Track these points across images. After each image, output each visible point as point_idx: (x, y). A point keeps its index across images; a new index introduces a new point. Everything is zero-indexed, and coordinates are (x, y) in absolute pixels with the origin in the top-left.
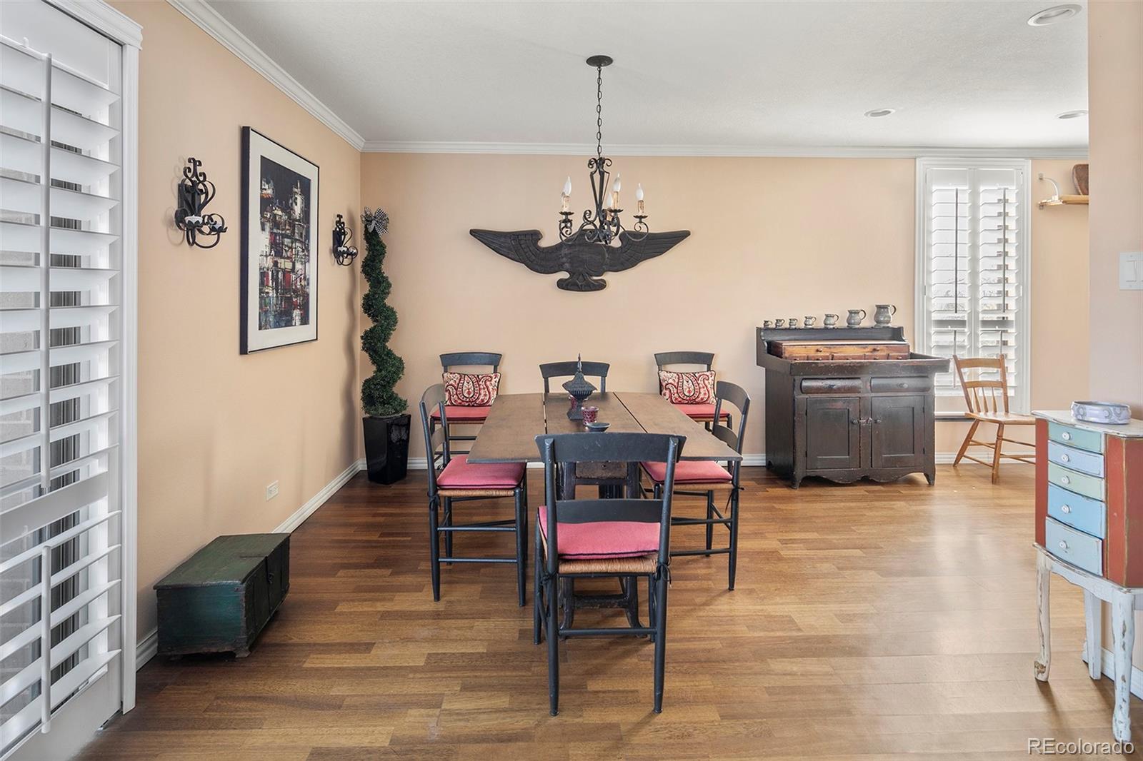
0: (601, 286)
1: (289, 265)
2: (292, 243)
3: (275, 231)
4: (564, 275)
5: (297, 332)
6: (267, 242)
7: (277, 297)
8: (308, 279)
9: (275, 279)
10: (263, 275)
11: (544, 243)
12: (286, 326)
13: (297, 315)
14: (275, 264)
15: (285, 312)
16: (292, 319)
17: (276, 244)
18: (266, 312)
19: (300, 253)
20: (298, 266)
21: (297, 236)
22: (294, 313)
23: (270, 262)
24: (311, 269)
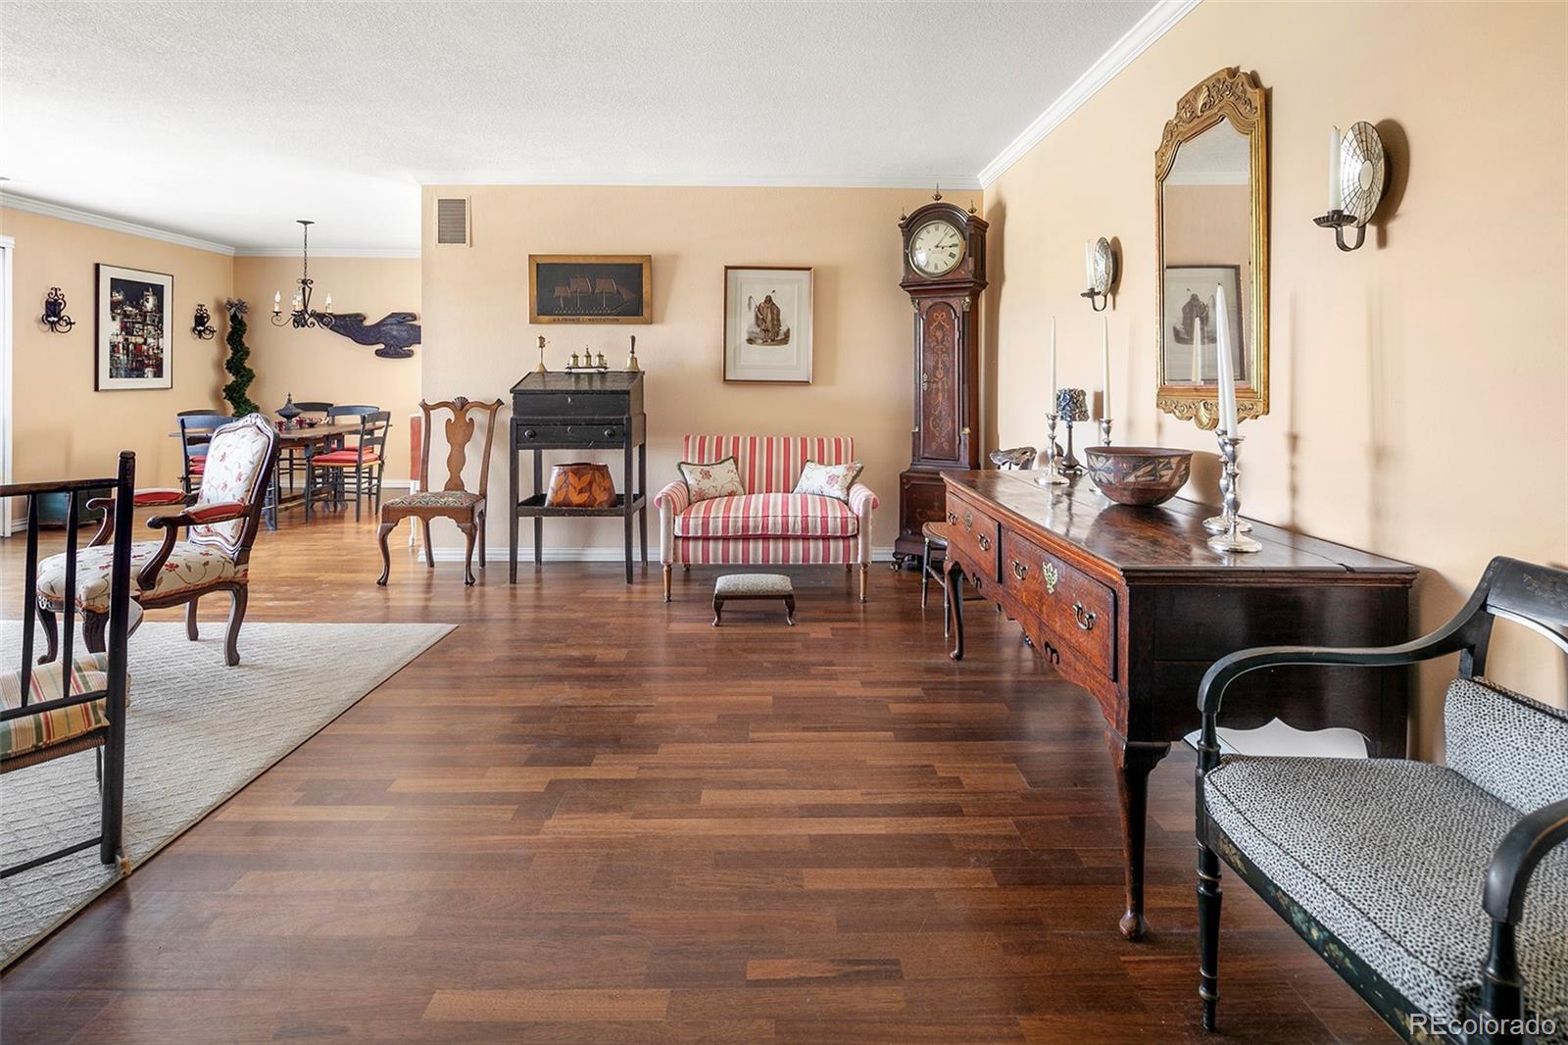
0: (409, 354)
1: (140, 340)
2: (144, 326)
3: (126, 320)
4: (381, 346)
5: (149, 381)
6: (118, 327)
7: (128, 360)
8: (162, 349)
9: (126, 348)
10: (114, 347)
11: (367, 323)
12: (137, 377)
13: (149, 371)
14: (126, 340)
15: (136, 369)
16: (144, 373)
17: (127, 328)
18: (117, 368)
19: (153, 332)
20: (150, 341)
21: (149, 322)
22: (146, 370)
23: (121, 339)
24: (165, 343)
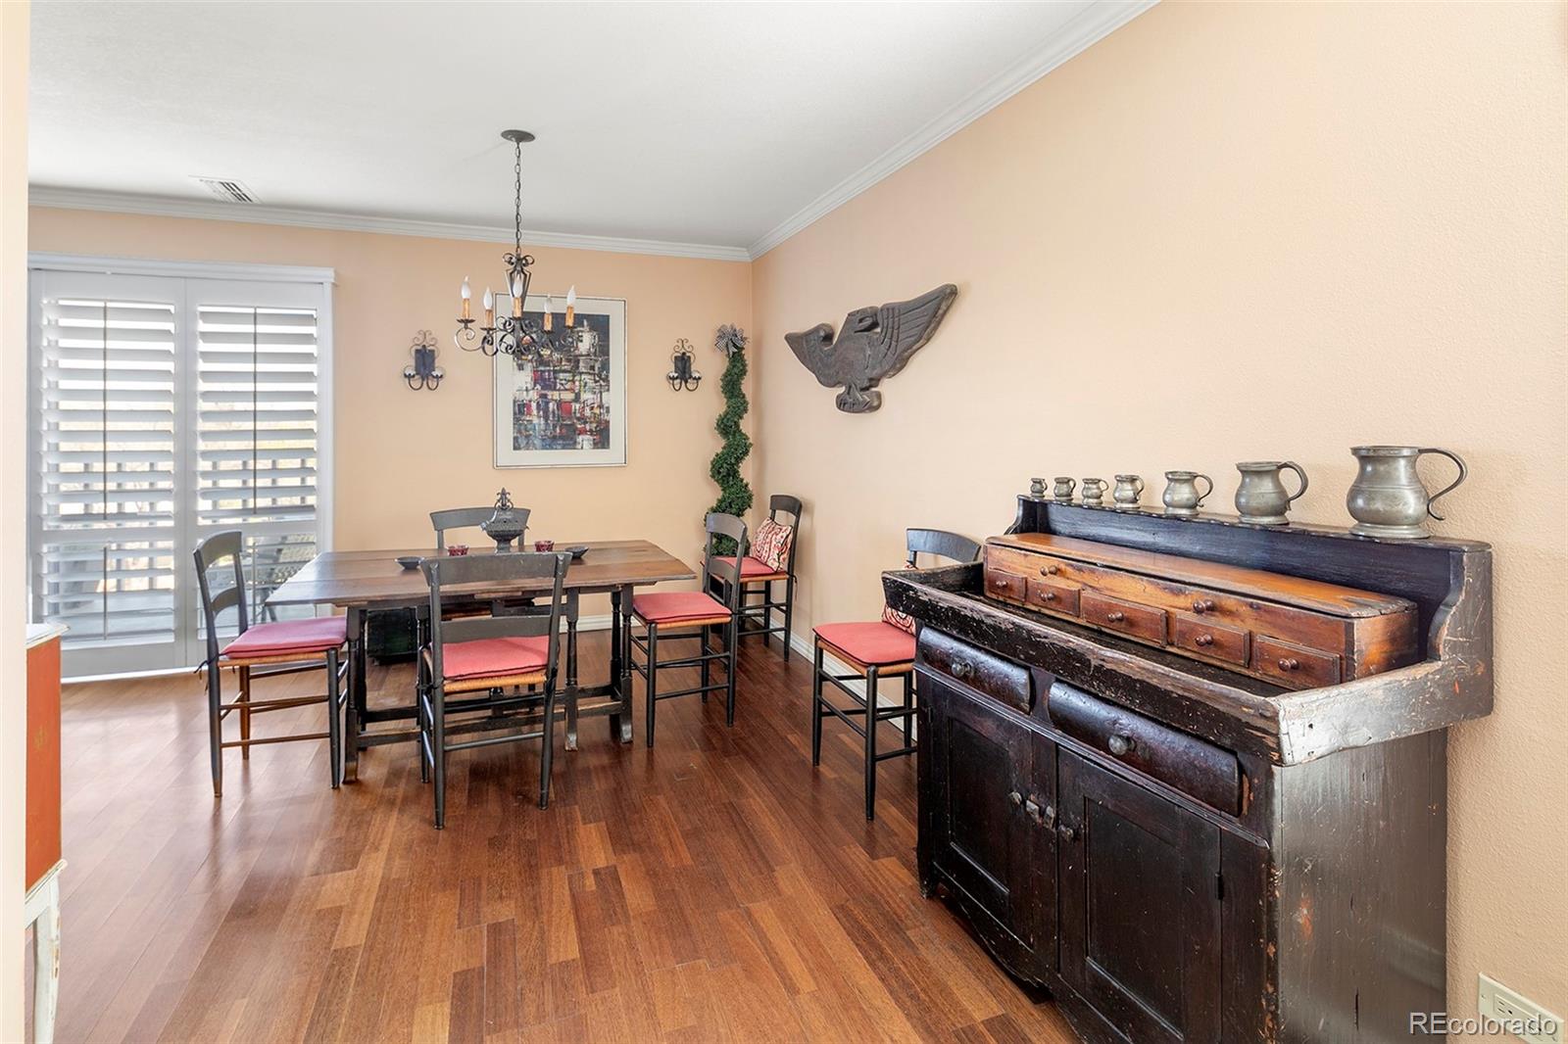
1: (568, 396)
2: (574, 376)
3: (542, 368)
5: (585, 453)
6: (529, 379)
7: (547, 424)
8: (608, 408)
9: (543, 407)
10: (521, 408)
12: (563, 448)
13: (585, 440)
14: (544, 396)
15: (562, 437)
16: (575, 442)
17: (544, 380)
18: (527, 437)
19: (591, 384)
20: (586, 396)
21: (584, 370)
22: (580, 439)
23: (533, 395)
24: (614, 398)
